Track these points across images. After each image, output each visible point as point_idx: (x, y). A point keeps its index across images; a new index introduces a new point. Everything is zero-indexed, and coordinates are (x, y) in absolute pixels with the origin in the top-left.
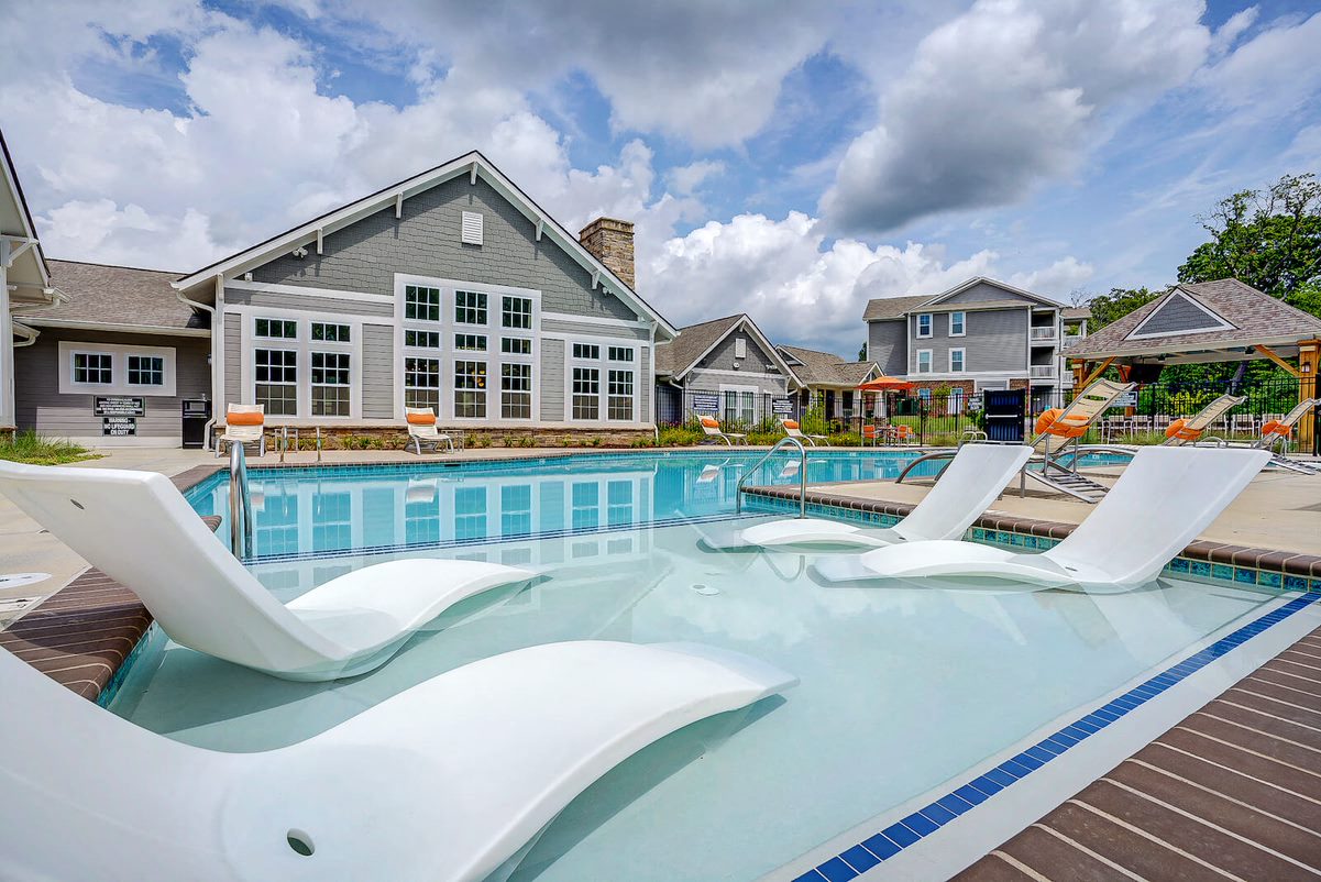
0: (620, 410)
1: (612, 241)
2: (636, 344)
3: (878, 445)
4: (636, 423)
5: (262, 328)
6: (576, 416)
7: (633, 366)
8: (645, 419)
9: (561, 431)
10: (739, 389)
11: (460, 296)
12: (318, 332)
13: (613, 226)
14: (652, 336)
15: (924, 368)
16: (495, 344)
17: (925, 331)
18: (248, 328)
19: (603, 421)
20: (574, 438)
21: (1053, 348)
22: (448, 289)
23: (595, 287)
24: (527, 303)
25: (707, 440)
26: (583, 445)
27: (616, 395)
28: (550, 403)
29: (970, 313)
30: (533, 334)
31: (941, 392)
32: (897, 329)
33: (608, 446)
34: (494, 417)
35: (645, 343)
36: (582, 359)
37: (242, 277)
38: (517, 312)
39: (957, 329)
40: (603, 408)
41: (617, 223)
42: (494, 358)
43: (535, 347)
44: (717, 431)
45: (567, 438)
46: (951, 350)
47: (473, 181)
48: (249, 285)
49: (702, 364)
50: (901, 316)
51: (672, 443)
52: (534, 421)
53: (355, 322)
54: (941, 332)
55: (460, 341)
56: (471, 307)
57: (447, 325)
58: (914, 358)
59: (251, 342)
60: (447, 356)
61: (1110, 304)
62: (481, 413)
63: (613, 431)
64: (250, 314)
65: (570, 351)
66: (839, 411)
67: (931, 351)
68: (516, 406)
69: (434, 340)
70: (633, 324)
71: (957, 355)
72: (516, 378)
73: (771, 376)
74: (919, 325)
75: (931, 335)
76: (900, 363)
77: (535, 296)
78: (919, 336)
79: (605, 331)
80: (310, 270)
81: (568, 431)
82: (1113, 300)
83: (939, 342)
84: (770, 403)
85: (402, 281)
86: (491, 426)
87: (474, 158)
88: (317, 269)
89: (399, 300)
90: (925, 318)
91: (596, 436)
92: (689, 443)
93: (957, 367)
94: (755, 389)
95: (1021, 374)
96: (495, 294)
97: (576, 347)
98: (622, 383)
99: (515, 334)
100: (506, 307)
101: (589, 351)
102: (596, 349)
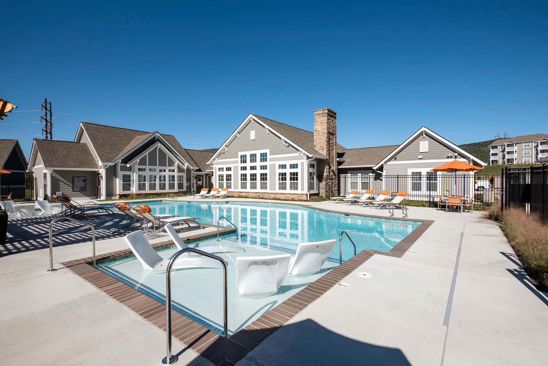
2: (299, 162)
4: (299, 191)
6: (280, 189)
8: (302, 189)
16: (258, 168)
22: (249, 154)
24: (266, 154)
27: (292, 181)
28: (273, 187)
30: (268, 163)
35: (302, 161)
36: (281, 169)
38: (264, 157)
40: (288, 186)
42: (258, 172)
43: (268, 167)
52: (268, 191)
55: (251, 168)
57: (248, 164)
68: (264, 186)
72: (263, 177)
77: (267, 151)
96: (258, 153)
97: (280, 166)
98: (294, 177)
99: (264, 164)
100: (261, 156)
101: (283, 167)
102: (285, 165)
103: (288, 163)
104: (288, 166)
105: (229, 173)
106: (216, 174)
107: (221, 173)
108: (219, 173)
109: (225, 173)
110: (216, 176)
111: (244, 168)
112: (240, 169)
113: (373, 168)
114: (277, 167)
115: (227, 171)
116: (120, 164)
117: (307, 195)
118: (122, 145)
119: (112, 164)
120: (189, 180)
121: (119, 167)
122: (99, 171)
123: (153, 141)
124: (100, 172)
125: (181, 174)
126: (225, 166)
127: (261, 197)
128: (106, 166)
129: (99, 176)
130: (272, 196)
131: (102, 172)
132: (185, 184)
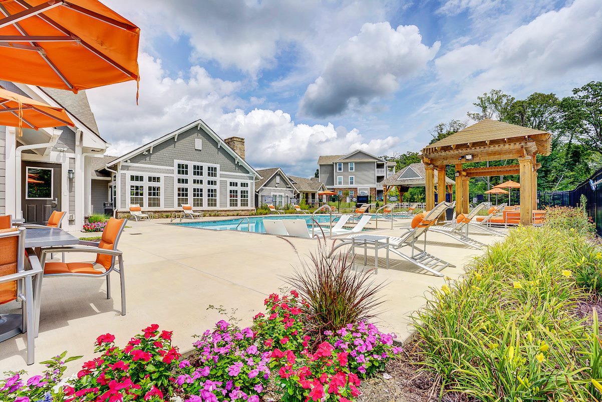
0: (244, 203)
1: (238, 145)
2: (249, 182)
3: (325, 213)
4: (249, 208)
5: (132, 178)
6: (231, 206)
7: (248, 189)
8: (252, 206)
9: (226, 211)
10: (277, 194)
11: (195, 167)
12: (150, 179)
13: (238, 140)
14: (254, 179)
15: (340, 183)
16: (205, 182)
17: (340, 169)
18: (128, 178)
19: (239, 207)
20: (231, 213)
21: (384, 176)
22: (191, 165)
23: (236, 163)
24: (215, 168)
25: (271, 213)
26: (234, 215)
28: (223, 202)
29: (356, 163)
30: (217, 179)
31: (346, 192)
32: (330, 168)
33: (241, 215)
34: (205, 207)
35: (252, 181)
36: (232, 187)
37: (127, 161)
38: (212, 171)
39: (352, 169)
40: (239, 203)
41: (239, 138)
42: (205, 187)
43: (218, 183)
44: (274, 210)
45: (228, 213)
46: (350, 176)
47: (199, 129)
48: (129, 164)
49: (265, 186)
50: (331, 163)
51: (261, 214)
52: (218, 208)
53: (162, 176)
54: (346, 170)
55: (194, 181)
56: (198, 170)
57: (190, 177)
58: (336, 179)
59: (129, 183)
60: (190, 186)
61: (406, 157)
62: (201, 205)
63: (242, 210)
64: (129, 174)
65: (229, 184)
66: (310, 200)
67: (342, 177)
68: (212, 203)
69: (187, 181)
70: (248, 175)
71: (352, 178)
72: (212, 193)
73: (288, 189)
74: (338, 167)
75: (342, 171)
76: (331, 181)
77: (218, 166)
78: (338, 171)
79: (239, 177)
80: (148, 159)
81: (228, 211)
82: (408, 156)
83: (346, 173)
84: (289, 199)
85: (177, 162)
86: (204, 209)
87: (200, 122)
88: (150, 159)
89: (176, 169)
90: (340, 165)
91: (237, 212)
92: (266, 214)
93: (352, 183)
94: (283, 194)
95: (373, 186)
96: (205, 166)
98: (245, 194)
99: (212, 179)
100: (209, 170)
101: (234, 184)
102: (237, 183)
104: (239, 185)
111: (184, 181)
112: (176, 180)
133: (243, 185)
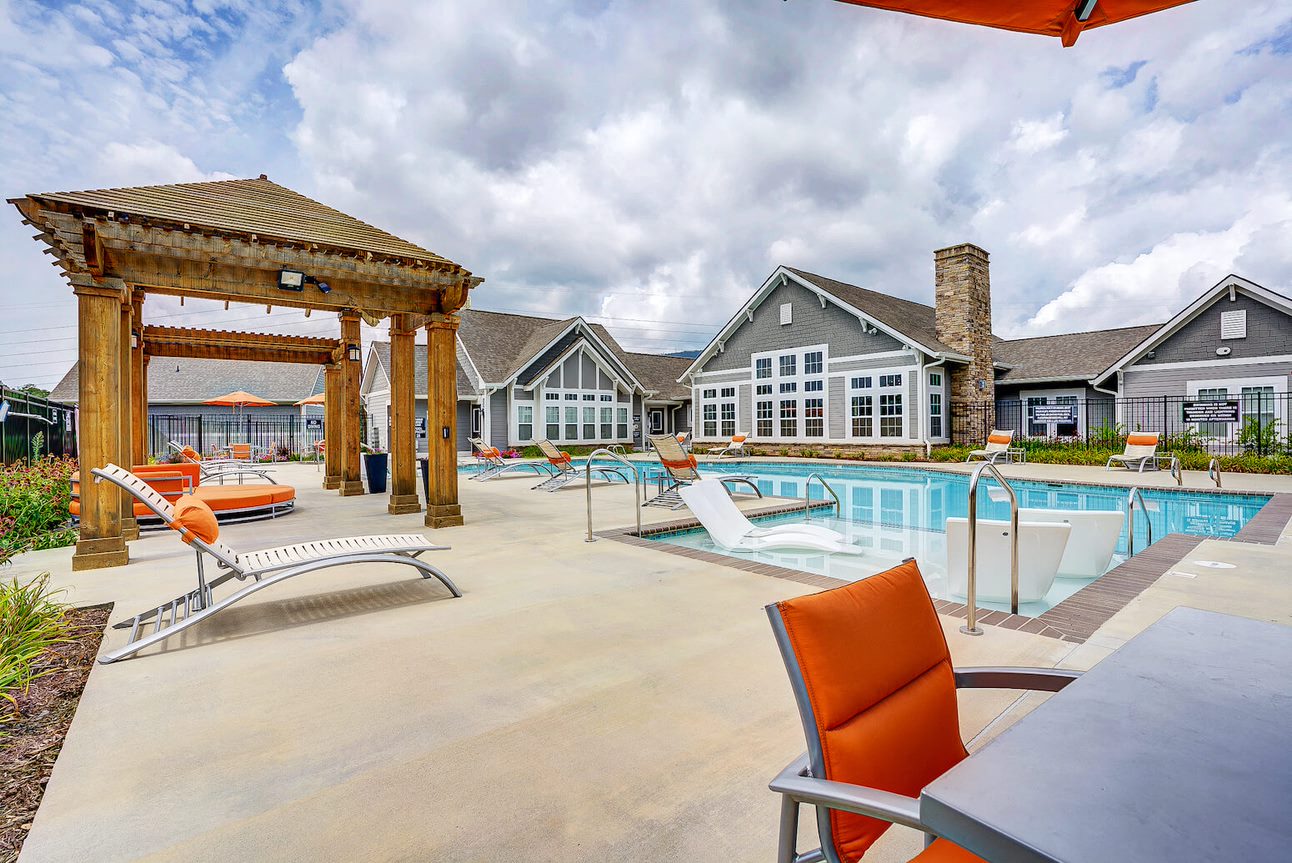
0: (891, 428)
2: (904, 371)
4: (905, 439)
8: (913, 436)
9: (843, 446)
11: (782, 359)
14: (920, 362)
16: (801, 387)
22: (776, 356)
24: (820, 354)
27: (887, 416)
28: (839, 430)
30: (824, 376)
33: (880, 459)
34: (801, 436)
35: (912, 368)
38: (814, 363)
40: (876, 426)
42: (801, 396)
43: (825, 385)
45: (849, 453)
52: (826, 438)
55: (783, 387)
56: (788, 365)
57: (776, 379)
62: (795, 434)
63: (885, 446)
68: (815, 429)
69: (770, 389)
72: (814, 407)
77: (823, 348)
79: (878, 364)
81: (848, 446)
86: (798, 442)
87: (782, 270)
89: (753, 369)
91: (871, 450)
96: (800, 353)
97: (854, 381)
98: (892, 405)
99: (813, 377)
100: (807, 360)
101: (866, 382)
102: (869, 380)
103: (875, 374)
104: (876, 382)
105: (728, 400)
106: (698, 403)
107: (710, 401)
108: (704, 402)
109: (719, 401)
110: (697, 410)
111: (767, 390)
112: (754, 390)
113: (1090, 382)
114: (848, 383)
115: (723, 395)
116: (515, 386)
117: (925, 447)
118: (514, 347)
119: (501, 385)
120: (637, 419)
121: (513, 393)
122: (476, 401)
123: (573, 337)
124: (478, 403)
125: (623, 405)
126: (719, 387)
127: (808, 452)
128: (491, 390)
129: (477, 412)
130: (837, 451)
131: (484, 401)
132: (631, 428)
133: (885, 381)
